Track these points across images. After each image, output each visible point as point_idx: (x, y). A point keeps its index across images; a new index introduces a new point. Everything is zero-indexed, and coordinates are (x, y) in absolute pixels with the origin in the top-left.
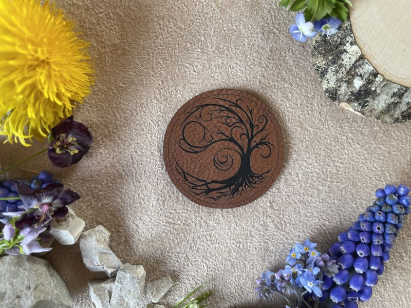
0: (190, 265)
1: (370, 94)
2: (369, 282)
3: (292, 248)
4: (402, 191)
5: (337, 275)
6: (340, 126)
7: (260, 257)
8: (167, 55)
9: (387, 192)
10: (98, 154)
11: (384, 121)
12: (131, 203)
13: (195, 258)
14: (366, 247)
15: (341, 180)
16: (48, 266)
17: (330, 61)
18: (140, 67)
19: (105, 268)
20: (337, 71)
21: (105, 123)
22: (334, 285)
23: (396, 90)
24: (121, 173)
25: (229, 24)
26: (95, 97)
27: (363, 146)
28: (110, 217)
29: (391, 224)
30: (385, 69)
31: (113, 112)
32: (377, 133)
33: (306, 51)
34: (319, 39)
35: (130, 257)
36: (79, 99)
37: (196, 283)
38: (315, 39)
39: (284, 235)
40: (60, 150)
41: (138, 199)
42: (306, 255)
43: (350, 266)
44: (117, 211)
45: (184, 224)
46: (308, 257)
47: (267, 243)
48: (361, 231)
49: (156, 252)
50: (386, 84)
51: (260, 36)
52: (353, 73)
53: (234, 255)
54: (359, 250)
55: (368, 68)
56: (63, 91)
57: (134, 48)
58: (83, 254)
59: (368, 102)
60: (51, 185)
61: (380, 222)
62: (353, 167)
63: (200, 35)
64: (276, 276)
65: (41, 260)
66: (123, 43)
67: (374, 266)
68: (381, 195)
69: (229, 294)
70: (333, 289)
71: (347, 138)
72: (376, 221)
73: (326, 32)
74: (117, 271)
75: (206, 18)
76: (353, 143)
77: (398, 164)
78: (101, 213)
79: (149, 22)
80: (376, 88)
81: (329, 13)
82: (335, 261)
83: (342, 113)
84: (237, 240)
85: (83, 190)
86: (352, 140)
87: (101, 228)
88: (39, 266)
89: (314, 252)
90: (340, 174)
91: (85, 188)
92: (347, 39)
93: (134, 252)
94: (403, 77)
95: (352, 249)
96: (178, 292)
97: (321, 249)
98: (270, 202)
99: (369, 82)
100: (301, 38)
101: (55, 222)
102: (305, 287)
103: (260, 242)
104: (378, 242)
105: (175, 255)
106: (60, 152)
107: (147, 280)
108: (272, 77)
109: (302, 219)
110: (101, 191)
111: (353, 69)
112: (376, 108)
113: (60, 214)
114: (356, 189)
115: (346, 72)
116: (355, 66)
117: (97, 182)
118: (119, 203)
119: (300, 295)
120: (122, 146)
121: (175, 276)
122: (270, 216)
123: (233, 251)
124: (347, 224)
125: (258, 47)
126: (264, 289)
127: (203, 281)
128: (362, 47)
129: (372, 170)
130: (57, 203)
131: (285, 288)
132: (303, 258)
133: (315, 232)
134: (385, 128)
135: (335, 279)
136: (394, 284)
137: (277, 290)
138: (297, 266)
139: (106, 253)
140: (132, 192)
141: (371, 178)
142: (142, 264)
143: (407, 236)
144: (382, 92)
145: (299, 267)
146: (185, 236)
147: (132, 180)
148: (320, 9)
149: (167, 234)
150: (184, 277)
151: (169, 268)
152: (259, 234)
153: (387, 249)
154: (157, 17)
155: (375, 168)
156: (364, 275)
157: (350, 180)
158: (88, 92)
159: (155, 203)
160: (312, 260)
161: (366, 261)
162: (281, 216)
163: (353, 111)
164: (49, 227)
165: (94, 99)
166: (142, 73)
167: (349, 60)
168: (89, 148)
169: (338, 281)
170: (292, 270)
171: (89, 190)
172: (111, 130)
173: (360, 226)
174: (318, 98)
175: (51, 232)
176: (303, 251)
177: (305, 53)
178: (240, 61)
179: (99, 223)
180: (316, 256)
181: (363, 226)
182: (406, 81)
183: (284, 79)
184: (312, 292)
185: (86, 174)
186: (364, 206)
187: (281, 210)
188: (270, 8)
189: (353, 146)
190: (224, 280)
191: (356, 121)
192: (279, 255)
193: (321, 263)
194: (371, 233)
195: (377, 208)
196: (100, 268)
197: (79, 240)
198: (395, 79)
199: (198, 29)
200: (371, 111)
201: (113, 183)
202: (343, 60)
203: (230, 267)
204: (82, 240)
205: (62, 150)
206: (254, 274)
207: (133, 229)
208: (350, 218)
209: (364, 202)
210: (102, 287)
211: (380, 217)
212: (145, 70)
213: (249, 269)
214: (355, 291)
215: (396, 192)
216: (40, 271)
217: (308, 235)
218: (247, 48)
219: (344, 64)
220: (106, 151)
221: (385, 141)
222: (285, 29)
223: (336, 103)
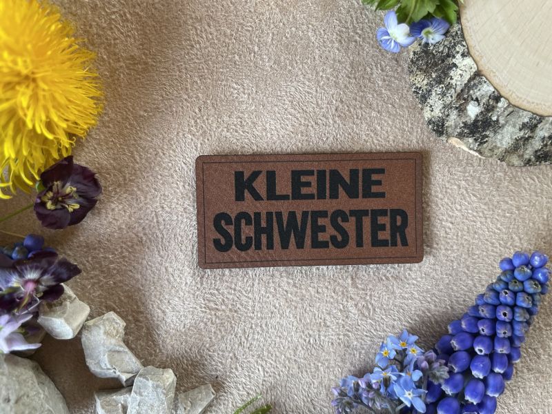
0: (240, 369)
1: (490, 125)
2: (492, 391)
3: (383, 342)
4: (536, 261)
5: (447, 381)
6: (449, 171)
7: (339, 356)
8: (206, 71)
9: (516, 263)
10: (109, 211)
11: (511, 164)
12: (155, 280)
13: (246, 358)
14: (487, 341)
15: (452, 247)
16: (38, 369)
17: (434, 80)
18: (168, 88)
19: (118, 373)
20: (443, 94)
21: (119, 167)
22: (443, 395)
23: (526, 120)
24: (141, 238)
25: (293, 29)
26: (104, 130)
27: (481, 199)
28: (126, 301)
29: (522, 308)
30: (510, 91)
31: (129, 151)
32: (500, 180)
33: (400, 66)
34: (418, 49)
35: (153, 357)
36: (80, 133)
37: (248, 393)
38: (413, 49)
39: (372, 325)
40: (52, 204)
41: (165, 274)
42: (403, 353)
43: (466, 368)
44: (135, 291)
45: (231, 310)
46: (406, 355)
47: (349, 337)
48: (479, 318)
49: (190, 350)
50: (512, 112)
51: (336, 45)
52: (466, 96)
53: (301, 352)
54: (478, 345)
55: (486, 90)
56: (55, 119)
57: (160, 62)
58: (87, 352)
59: (487, 137)
60: (40, 254)
61: (506, 305)
62: (468, 228)
63: (252, 44)
64: (360, 383)
65: (26, 361)
66: (144, 54)
67: (499, 368)
68: (507, 267)
69: (294, 408)
70: (440, 402)
71: (459, 187)
72: (501, 304)
73: (427, 39)
74: (134, 377)
75: (261, 20)
76: (467, 195)
77: (531, 224)
78: (113, 294)
79: (181, 26)
80: (498, 116)
81: (431, 11)
82: (444, 361)
83: (452, 153)
84: (306, 333)
85: (88, 261)
86: (466, 190)
87: (112, 315)
88: (23, 369)
89: (414, 349)
90: (450, 239)
91: (90, 259)
92: (457, 49)
93: (160, 350)
94: (536, 101)
95: (468, 344)
96: (222, 407)
97: (424, 343)
98: (352, 278)
99: (489, 109)
100: (392, 47)
101: (46, 307)
102: (402, 399)
103: (339, 335)
104: (505, 333)
105: (218, 354)
106: (53, 207)
107: (177, 389)
108: (354, 102)
109: (398, 302)
110: (113, 263)
111: (466, 91)
112: (499, 145)
113: (53, 295)
114: (473, 259)
115: (456, 94)
116: (468, 87)
117: (107, 250)
118: (138, 281)
119: (394, 409)
120: (142, 199)
121: (218, 383)
122: (351, 298)
123: (300, 348)
124: (460, 309)
125: (334, 60)
126: (344, 401)
127: (258, 391)
128: (478, 59)
129: (495, 233)
130: (48, 280)
131: (373, 400)
132: (399, 358)
133: (416, 320)
134: (512, 173)
135: (443, 387)
136: (527, 393)
137: (362, 403)
138: (390, 369)
139: (119, 352)
140: (157, 265)
141: (493, 244)
142: (172, 367)
143: (545, 325)
144: (507, 122)
145: (393, 370)
146: (232, 327)
147: (157, 247)
148: (418, 6)
149: (206, 324)
150: (232, 385)
151: (209, 372)
152: (338, 323)
153: (517, 343)
154: (192, 18)
155: (499, 229)
156: (485, 381)
157: (464, 247)
158: (93, 122)
159: (189, 280)
160: (411, 360)
161: (487, 360)
162: (368, 298)
163: (467, 149)
164: (36, 315)
165: (103, 133)
166: (170, 96)
167: (459, 79)
168: (96, 201)
169: (449, 390)
170: (384, 374)
171: (96, 262)
172: (127, 176)
173: (479, 310)
174: (417, 131)
175: (39, 321)
176: (400, 348)
177: (399, 70)
178: (309, 80)
179: (109, 309)
180: (417, 355)
181: (483, 311)
182: (540, 106)
183: (370, 106)
184: (412, 405)
185: (92, 239)
186: (484, 283)
187: (367, 289)
188: (349, 7)
189: (468, 199)
190: (288, 389)
191: (471, 164)
192: (366, 353)
193: (425, 364)
194: (494, 321)
195: (502, 285)
196: (111, 373)
197: (80, 333)
198: (525, 105)
199: (248, 34)
200: (491, 150)
201: (129, 252)
202: (451, 79)
203: (296, 370)
204: (85, 333)
205: (56, 205)
206: (330, 380)
207: (158, 317)
208: (464, 301)
209: (483, 277)
210: (114, 399)
211: (507, 298)
212: (175, 92)
213: (323, 373)
214: (472, 403)
215: (528, 263)
216: (24, 377)
217: (406, 324)
218: (318, 62)
219: (454, 84)
220: (121, 207)
221: (511, 191)
222: (371, 35)
223: (444, 138)
